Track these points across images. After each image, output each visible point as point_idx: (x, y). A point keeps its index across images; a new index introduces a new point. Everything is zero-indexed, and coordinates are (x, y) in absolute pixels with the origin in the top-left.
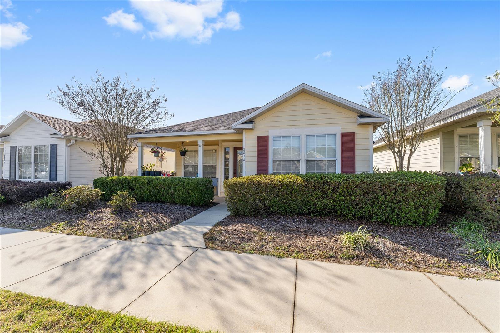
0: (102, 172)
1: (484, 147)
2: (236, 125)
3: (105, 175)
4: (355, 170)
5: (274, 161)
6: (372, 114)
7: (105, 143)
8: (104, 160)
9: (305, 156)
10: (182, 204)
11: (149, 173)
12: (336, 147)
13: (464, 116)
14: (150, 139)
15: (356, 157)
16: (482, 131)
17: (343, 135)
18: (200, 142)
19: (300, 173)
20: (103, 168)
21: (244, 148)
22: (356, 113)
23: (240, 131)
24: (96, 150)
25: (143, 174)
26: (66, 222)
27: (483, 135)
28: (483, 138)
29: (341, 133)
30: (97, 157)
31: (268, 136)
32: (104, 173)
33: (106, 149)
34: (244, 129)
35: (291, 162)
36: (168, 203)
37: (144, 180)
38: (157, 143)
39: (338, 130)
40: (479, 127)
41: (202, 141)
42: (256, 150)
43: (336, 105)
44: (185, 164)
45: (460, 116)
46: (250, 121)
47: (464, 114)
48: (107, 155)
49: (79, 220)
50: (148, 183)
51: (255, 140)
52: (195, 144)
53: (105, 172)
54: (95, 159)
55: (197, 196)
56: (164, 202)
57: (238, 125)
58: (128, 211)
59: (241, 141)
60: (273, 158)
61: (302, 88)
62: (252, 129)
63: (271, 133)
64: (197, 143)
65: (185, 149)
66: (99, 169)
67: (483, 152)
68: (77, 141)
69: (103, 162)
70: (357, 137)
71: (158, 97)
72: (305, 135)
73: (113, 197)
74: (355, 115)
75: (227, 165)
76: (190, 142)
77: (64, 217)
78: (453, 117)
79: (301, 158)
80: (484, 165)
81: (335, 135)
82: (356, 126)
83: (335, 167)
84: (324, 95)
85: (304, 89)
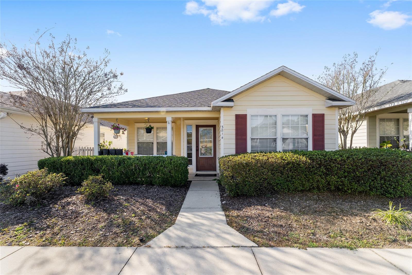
0: (44, 151)
2: (217, 102)
3: (49, 154)
4: (324, 147)
5: (252, 139)
6: (342, 98)
7: (48, 118)
8: (46, 137)
9: (281, 134)
10: (160, 185)
11: (109, 152)
12: (308, 126)
13: (401, 104)
14: (105, 114)
15: (325, 135)
17: (314, 116)
18: (169, 119)
19: (276, 150)
20: (46, 147)
21: (222, 126)
22: (325, 96)
23: (217, 109)
24: (36, 125)
25: (101, 153)
26: (25, 224)
29: (313, 114)
30: (38, 133)
31: (247, 114)
32: (47, 152)
33: (50, 123)
34: (222, 107)
35: (268, 140)
36: (144, 185)
37: (113, 160)
38: (117, 119)
39: (310, 112)
40: (408, 113)
41: (171, 118)
42: (235, 128)
43: (309, 88)
44: (139, 142)
45: (396, 104)
46: (230, 100)
47: (402, 102)
48: (51, 131)
49: (45, 219)
50: (119, 164)
51: (234, 118)
52: (164, 121)
53: (49, 151)
54: (36, 136)
55: (180, 176)
56: (138, 184)
57: (218, 102)
58: (106, 200)
59: (218, 119)
60: (251, 136)
61: (282, 70)
62: (232, 107)
63: (249, 112)
64: (166, 120)
65: (150, 126)
66: (40, 147)
68: (10, 114)
69: (46, 139)
70: (326, 117)
71: (110, 70)
72: (281, 114)
73: (85, 183)
74: (324, 98)
75: (189, 142)
77: (17, 216)
78: (388, 105)
79: (277, 136)
81: (307, 116)
82: (325, 109)
83: (308, 144)
84: (301, 78)
85: (283, 71)
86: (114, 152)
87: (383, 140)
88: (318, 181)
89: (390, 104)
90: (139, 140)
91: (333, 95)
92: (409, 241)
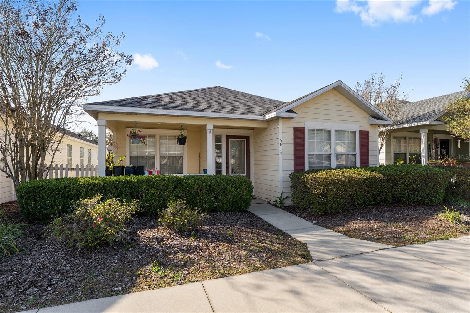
1: (425, 147)
4: (369, 164)
5: (309, 155)
6: (383, 117)
9: (335, 150)
11: (123, 170)
12: (356, 143)
13: (417, 125)
15: (370, 152)
16: (423, 136)
17: (361, 132)
18: (210, 127)
19: (331, 166)
21: (280, 140)
22: (368, 114)
25: (108, 172)
27: (424, 139)
28: (424, 141)
29: (359, 131)
31: (304, 128)
35: (324, 156)
38: (135, 123)
39: (357, 127)
40: (421, 133)
42: (293, 142)
44: (132, 155)
51: (292, 131)
57: (281, 113)
60: (309, 152)
67: (424, 150)
70: (370, 135)
72: (334, 129)
74: (368, 116)
76: (162, 124)
79: (331, 152)
80: (425, 159)
81: (355, 132)
82: (369, 126)
83: (356, 160)
84: (354, 95)
85: (339, 85)
86: (132, 170)
87: (397, 157)
88: (386, 195)
89: (408, 125)
90: (133, 153)
91: (377, 114)
92: (468, 230)
